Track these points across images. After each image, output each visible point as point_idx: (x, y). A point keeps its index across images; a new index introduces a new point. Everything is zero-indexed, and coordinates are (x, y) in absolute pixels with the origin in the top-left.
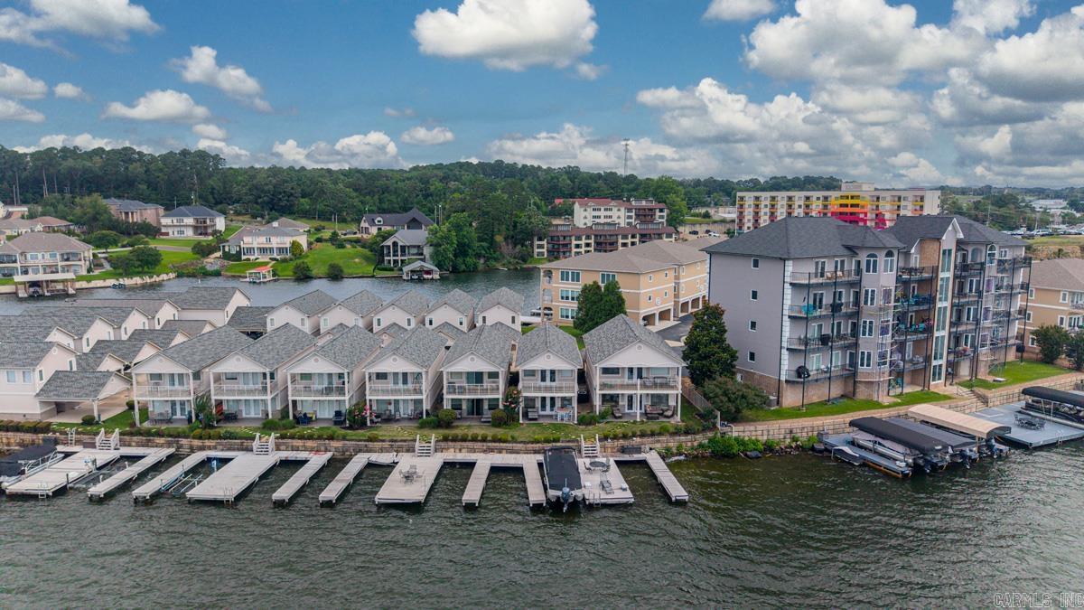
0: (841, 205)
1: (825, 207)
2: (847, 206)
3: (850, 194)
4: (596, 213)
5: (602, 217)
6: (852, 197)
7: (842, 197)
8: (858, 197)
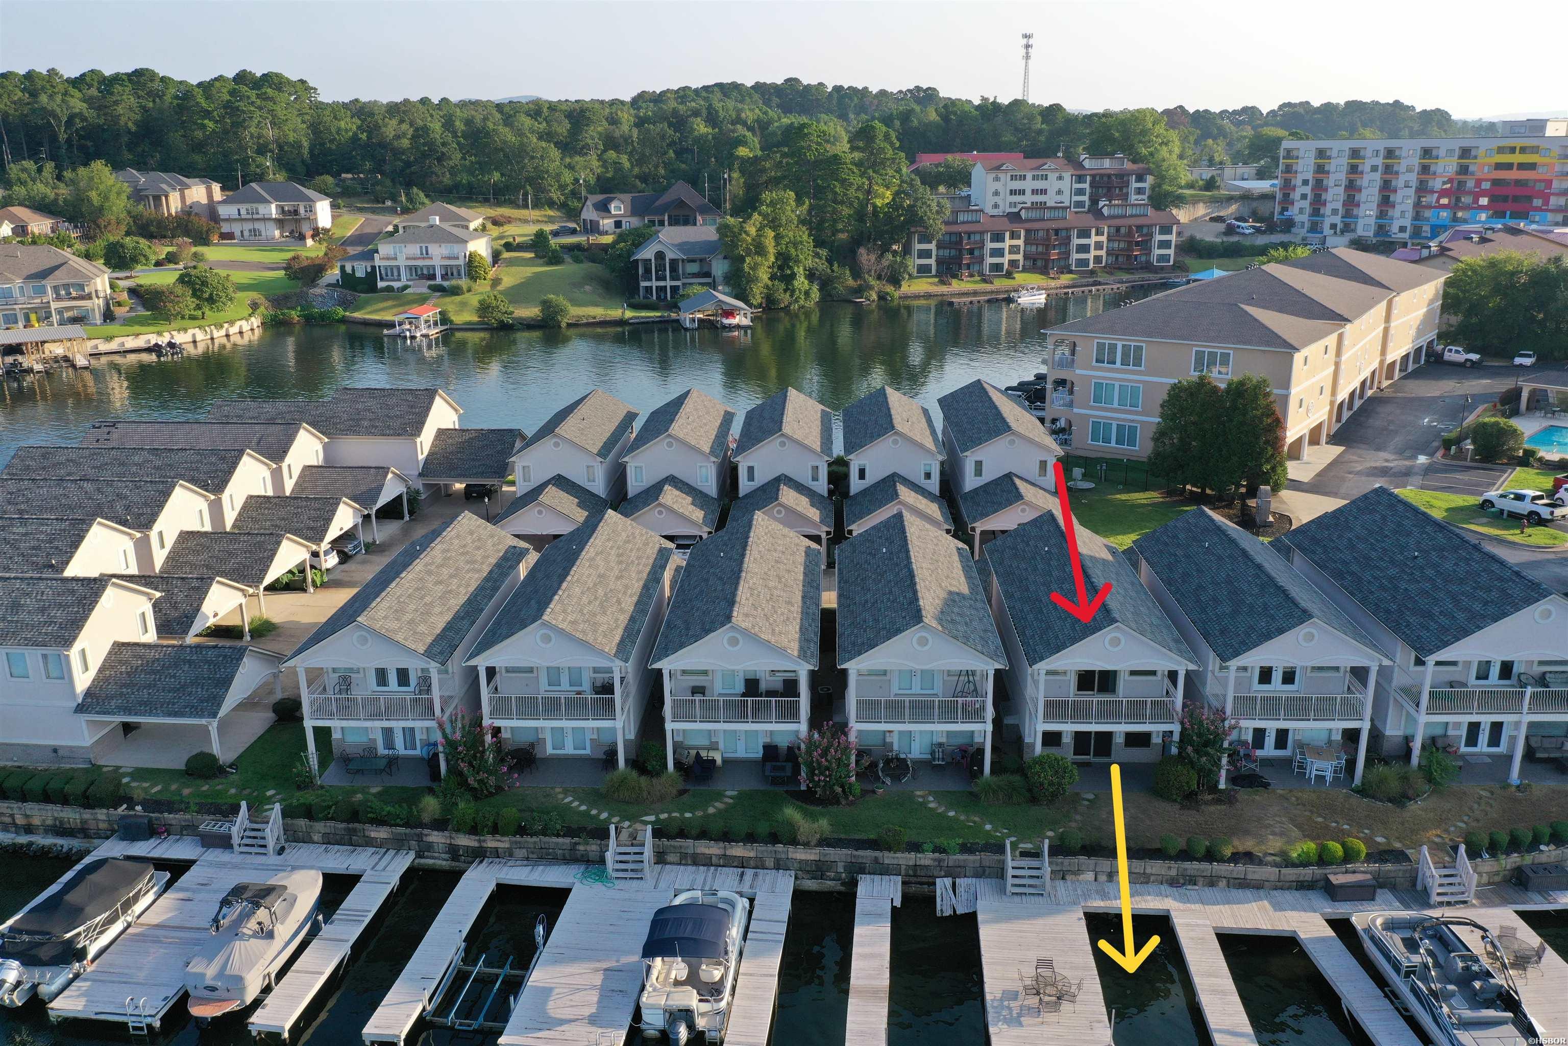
0: (1499, 166)
1: (1464, 170)
2: (1509, 166)
3: (1518, 143)
4: (1017, 185)
5: (1028, 192)
6: (1523, 150)
7: (1501, 150)
8: (1535, 150)
